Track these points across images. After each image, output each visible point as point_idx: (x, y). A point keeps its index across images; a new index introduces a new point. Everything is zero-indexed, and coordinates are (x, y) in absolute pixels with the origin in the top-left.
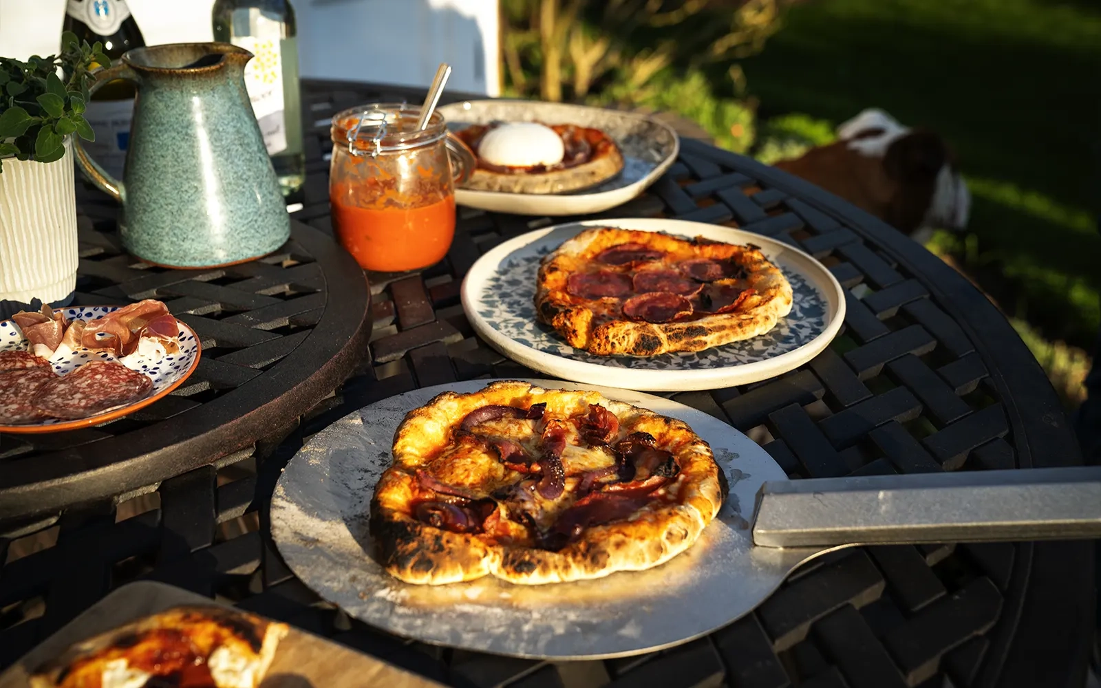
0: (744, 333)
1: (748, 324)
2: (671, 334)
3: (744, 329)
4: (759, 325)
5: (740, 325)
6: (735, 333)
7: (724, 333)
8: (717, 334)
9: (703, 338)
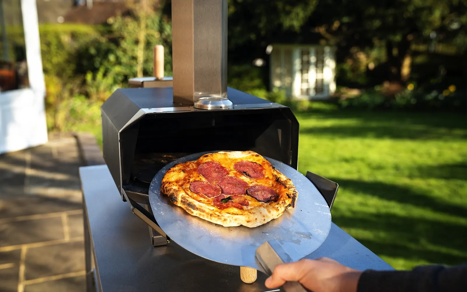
0: (211, 219)
1: (215, 217)
2: (183, 200)
3: (212, 217)
4: (220, 220)
5: (211, 215)
6: (207, 217)
7: (202, 213)
8: (199, 212)
9: (192, 210)
